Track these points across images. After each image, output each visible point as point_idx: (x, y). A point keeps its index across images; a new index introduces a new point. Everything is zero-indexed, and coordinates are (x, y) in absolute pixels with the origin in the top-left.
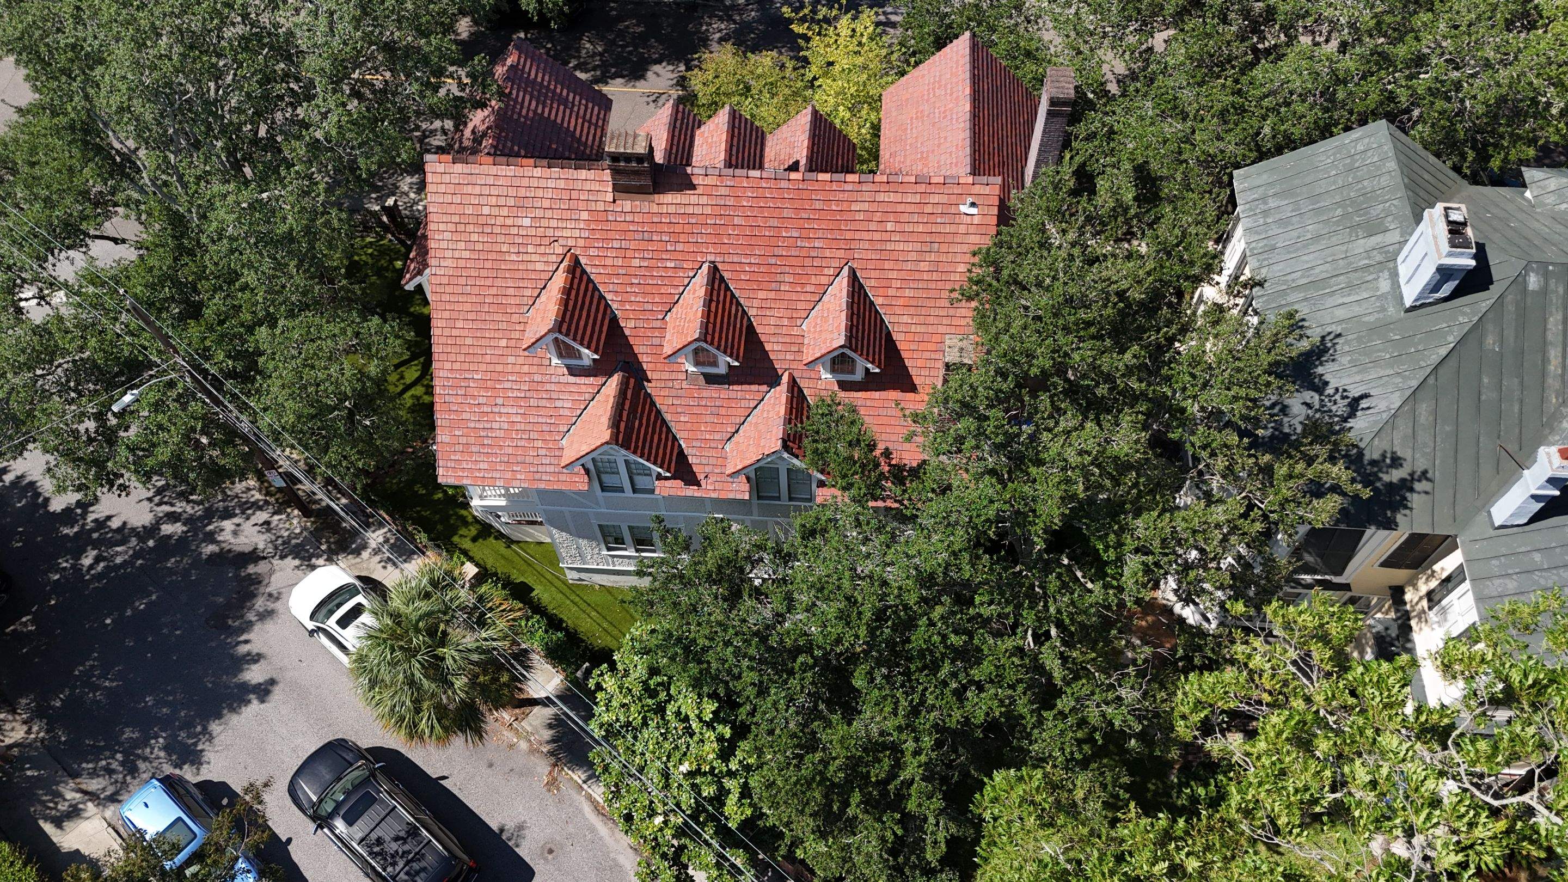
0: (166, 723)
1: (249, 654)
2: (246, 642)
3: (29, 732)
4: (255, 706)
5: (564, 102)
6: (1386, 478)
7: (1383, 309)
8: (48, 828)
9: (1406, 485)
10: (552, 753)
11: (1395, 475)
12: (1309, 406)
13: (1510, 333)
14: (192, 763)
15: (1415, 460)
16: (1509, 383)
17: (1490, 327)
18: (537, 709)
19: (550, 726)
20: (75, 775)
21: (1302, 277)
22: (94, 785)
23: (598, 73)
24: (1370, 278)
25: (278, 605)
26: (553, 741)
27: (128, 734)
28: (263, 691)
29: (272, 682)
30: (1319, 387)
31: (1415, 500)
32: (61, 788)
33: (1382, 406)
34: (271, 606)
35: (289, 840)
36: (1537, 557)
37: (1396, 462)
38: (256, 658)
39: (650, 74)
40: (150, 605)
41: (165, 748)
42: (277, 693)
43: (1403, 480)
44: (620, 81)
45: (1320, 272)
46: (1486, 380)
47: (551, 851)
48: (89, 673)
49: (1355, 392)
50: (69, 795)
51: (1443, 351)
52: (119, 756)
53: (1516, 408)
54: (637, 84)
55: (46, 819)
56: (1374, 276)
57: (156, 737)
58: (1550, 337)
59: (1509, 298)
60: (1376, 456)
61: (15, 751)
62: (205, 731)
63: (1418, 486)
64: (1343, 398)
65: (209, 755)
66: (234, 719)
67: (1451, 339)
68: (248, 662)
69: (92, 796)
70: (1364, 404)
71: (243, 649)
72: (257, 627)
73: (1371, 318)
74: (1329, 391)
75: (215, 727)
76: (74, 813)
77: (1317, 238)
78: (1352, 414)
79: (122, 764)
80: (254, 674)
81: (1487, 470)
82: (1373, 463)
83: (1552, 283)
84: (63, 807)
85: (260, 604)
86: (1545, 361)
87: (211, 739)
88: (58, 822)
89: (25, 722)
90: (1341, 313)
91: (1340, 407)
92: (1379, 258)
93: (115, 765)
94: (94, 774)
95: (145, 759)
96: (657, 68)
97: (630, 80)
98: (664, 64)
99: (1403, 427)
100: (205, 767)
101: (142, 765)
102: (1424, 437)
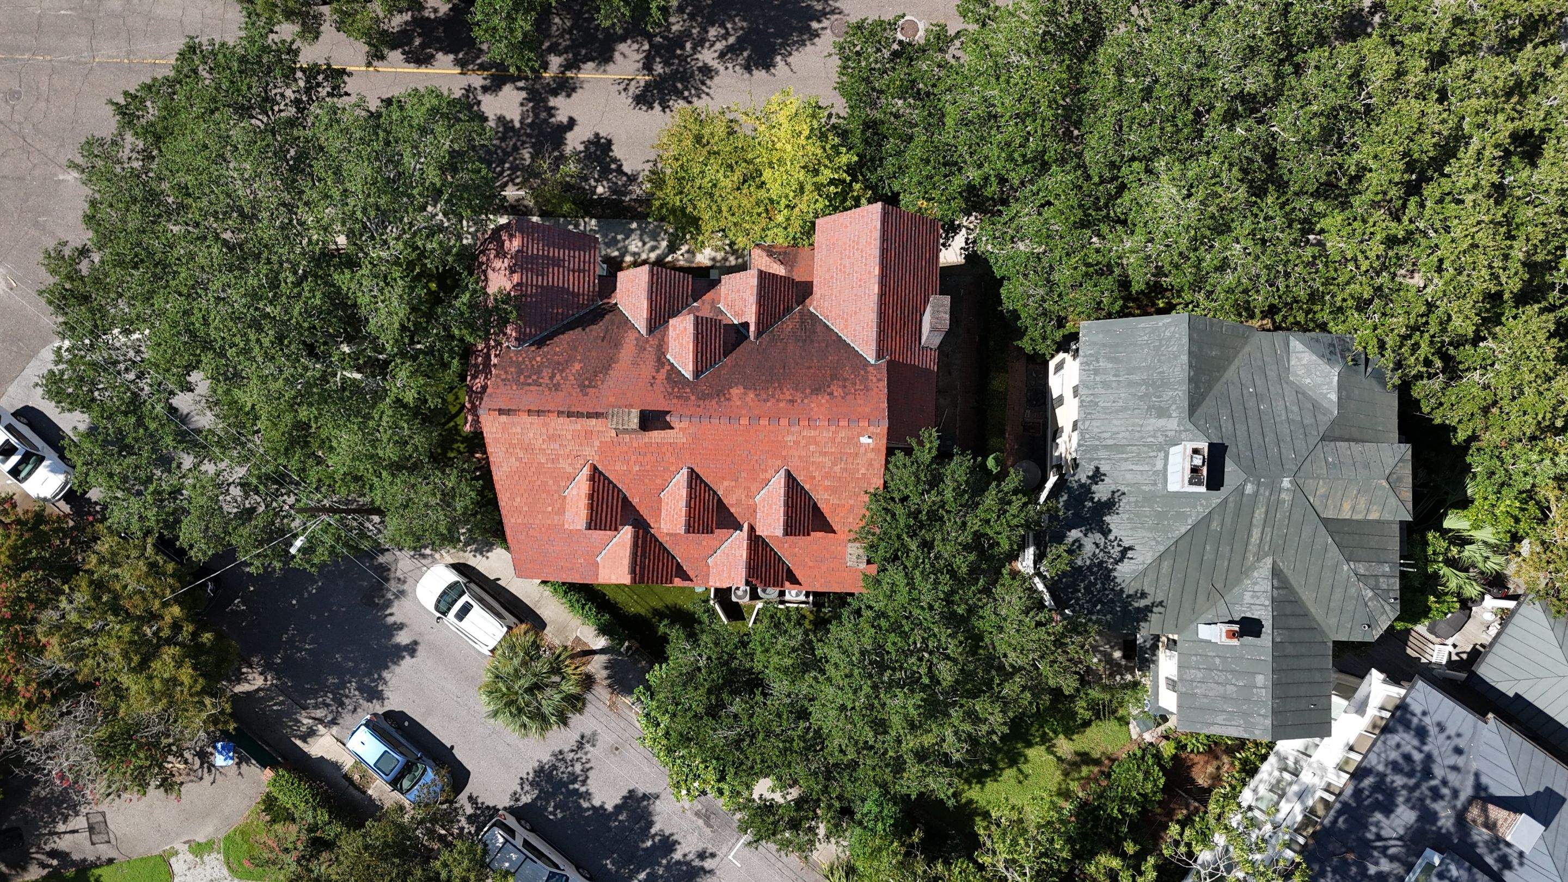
0: (354, 673)
1: (395, 623)
2: (391, 614)
3: (266, 680)
4: (407, 661)
5: (557, 263)
6: (1136, 605)
7: (1155, 484)
8: (298, 742)
9: (1148, 609)
10: (610, 686)
11: (1142, 603)
12: (1097, 545)
13: (1228, 520)
14: (378, 699)
15: (1156, 594)
16: (1224, 549)
17: (1216, 516)
18: (596, 657)
19: (606, 668)
20: (305, 708)
21: (1111, 438)
22: (319, 713)
23: (571, 56)
24: (1152, 454)
25: (405, 587)
26: (609, 677)
27: (332, 680)
28: (412, 649)
29: (415, 643)
30: (1106, 532)
31: (1153, 617)
32: (298, 716)
33: (1140, 559)
34: (401, 587)
35: (452, 747)
36: (1217, 661)
37: (1144, 595)
38: (401, 627)
39: (617, 55)
40: (318, 589)
41: (357, 689)
42: (421, 650)
43: (1147, 606)
44: (590, 65)
45: (1122, 437)
46: (1208, 548)
47: (617, 749)
48: (291, 641)
49: (1126, 544)
50: (305, 721)
51: (1183, 530)
52: (330, 695)
53: (1226, 564)
54: (608, 68)
55: (295, 737)
56: (1154, 454)
57: (350, 682)
58: (1255, 521)
59: (1231, 499)
60: (1131, 592)
61: (262, 694)
62: (380, 678)
63: (1155, 609)
64: (1119, 545)
65: (387, 694)
66: (397, 670)
67: (1190, 522)
68: (396, 629)
69: (320, 721)
70: (1130, 554)
71: (390, 620)
72: (396, 603)
73: (1147, 488)
74: (1111, 537)
75: (386, 674)
76: (312, 733)
77: (1124, 409)
78: (1121, 560)
79: (333, 700)
80: (403, 638)
81: (1201, 598)
82: (1129, 596)
83: (1262, 490)
84: (304, 729)
85: (393, 586)
86: (1249, 535)
87: (386, 683)
88: (304, 739)
89: (261, 674)
90: (1129, 476)
91: (1115, 552)
92: (1161, 439)
93: (328, 701)
94: (316, 707)
95: (347, 697)
96: (622, 47)
97: (599, 64)
98: (629, 42)
99: (1151, 576)
100: (386, 702)
101: (347, 701)
102: (1164, 582)
